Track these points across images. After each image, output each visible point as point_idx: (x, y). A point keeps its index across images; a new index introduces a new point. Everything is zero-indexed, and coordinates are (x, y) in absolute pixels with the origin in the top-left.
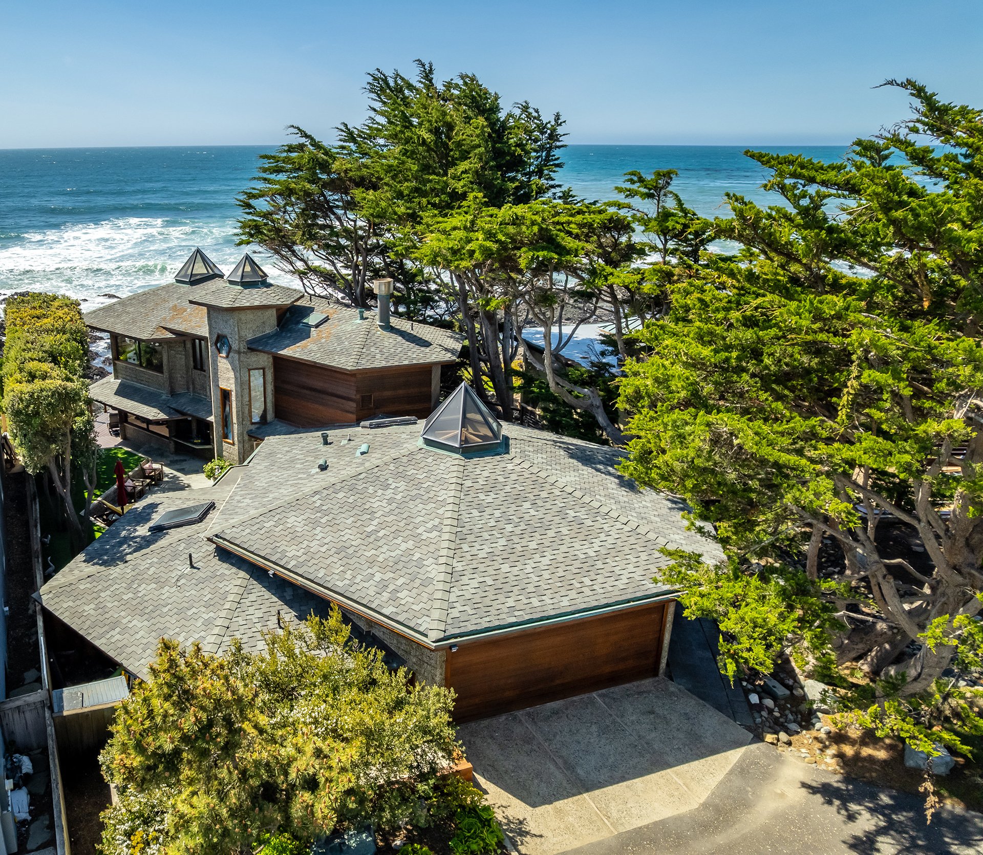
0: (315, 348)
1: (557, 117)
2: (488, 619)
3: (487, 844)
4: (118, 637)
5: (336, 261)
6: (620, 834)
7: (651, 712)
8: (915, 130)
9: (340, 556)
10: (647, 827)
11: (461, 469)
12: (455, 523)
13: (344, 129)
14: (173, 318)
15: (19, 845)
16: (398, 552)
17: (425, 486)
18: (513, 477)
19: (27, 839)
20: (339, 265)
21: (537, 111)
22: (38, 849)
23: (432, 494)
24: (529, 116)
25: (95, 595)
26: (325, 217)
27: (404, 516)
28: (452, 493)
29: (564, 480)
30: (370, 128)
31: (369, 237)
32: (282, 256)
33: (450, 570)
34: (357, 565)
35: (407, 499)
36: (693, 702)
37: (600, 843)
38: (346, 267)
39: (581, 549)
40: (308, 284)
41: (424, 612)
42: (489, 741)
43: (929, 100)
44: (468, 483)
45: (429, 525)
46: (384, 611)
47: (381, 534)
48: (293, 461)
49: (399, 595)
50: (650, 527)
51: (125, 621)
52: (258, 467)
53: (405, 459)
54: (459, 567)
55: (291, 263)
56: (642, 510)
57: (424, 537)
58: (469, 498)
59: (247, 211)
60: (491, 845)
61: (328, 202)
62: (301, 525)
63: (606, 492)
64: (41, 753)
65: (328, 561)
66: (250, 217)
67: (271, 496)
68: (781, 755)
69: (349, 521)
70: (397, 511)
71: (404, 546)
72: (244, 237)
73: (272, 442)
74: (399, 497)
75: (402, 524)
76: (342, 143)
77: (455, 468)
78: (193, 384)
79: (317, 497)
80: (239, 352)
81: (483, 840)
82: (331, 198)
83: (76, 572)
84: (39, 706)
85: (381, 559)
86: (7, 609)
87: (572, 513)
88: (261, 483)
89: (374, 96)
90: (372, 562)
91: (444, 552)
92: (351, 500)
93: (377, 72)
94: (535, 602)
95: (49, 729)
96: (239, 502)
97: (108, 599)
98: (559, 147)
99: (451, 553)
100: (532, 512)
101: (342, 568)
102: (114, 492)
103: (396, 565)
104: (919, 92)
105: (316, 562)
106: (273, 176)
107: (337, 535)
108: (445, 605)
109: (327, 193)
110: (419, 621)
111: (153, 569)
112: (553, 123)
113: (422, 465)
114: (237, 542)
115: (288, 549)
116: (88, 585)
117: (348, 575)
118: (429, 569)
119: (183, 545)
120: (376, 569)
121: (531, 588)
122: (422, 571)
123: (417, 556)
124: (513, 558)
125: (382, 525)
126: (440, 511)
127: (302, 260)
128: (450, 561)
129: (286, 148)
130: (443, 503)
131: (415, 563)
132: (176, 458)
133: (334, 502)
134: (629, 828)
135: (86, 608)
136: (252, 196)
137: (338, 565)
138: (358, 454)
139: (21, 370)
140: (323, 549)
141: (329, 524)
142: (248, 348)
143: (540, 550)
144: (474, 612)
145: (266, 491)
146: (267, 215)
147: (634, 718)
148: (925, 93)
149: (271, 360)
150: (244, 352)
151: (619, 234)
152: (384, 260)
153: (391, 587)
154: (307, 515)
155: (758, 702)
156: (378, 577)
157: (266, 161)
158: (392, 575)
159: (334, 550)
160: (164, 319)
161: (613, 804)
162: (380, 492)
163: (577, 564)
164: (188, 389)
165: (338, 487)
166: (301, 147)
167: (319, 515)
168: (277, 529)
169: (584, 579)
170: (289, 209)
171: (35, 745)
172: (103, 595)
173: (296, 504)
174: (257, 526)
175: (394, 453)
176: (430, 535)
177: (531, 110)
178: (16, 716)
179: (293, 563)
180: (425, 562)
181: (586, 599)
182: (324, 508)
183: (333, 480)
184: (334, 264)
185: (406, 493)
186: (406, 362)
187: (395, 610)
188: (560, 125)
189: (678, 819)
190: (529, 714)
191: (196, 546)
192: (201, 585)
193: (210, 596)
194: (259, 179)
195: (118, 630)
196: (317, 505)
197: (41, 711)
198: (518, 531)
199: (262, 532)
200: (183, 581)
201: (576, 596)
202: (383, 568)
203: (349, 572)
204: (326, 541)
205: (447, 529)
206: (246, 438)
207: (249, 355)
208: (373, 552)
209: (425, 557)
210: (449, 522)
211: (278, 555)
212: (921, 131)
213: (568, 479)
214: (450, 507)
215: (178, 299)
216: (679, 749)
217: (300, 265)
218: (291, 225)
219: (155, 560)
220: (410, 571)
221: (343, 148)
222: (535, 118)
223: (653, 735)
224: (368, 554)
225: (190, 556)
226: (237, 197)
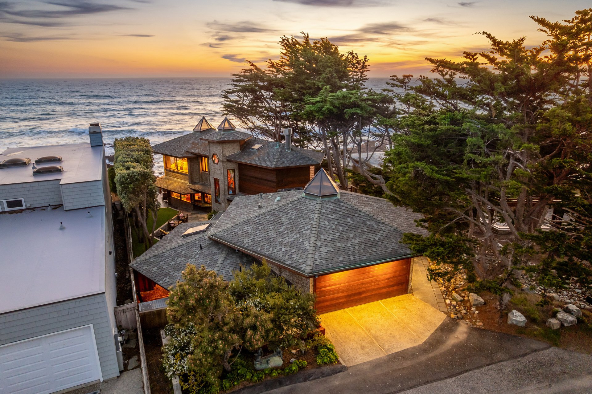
0: (257, 159)
1: (366, 57)
2: (331, 265)
3: (331, 359)
4: (168, 280)
5: (267, 123)
6: (388, 355)
7: (405, 308)
8: (492, 52)
9: (267, 242)
10: (400, 352)
11: (321, 205)
12: (317, 227)
13: (270, 62)
14: (192, 147)
15: (124, 368)
16: (292, 239)
17: (305, 212)
18: (344, 208)
19: (128, 365)
20: (269, 125)
21: (357, 55)
22: (133, 369)
23: (308, 215)
24: (353, 57)
25: (157, 264)
26: (262, 102)
27: (295, 225)
28: (317, 215)
29: (366, 210)
30: (282, 62)
31: (282, 112)
32: (243, 121)
33: (315, 245)
34: (275, 245)
35: (297, 218)
36: (422, 304)
37: (380, 358)
38: (272, 126)
39: (372, 237)
40: (255, 134)
41: (303, 262)
42: (333, 320)
43: (493, 39)
44: (324, 211)
45: (306, 228)
46: (286, 263)
47: (285, 232)
48: (247, 205)
49: (293, 256)
50: (403, 228)
51: (171, 274)
52: (231, 209)
53: (296, 202)
54: (319, 244)
55: (247, 124)
56: (399, 222)
57: (304, 233)
58: (324, 217)
59: (227, 100)
60: (333, 359)
61: (263, 96)
62: (250, 230)
63: (384, 215)
64: (134, 332)
65: (262, 244)
66: (228, 103)
67: (237, 219)
68: (458, 323)
69: (271, 228)
70: (292, 223)
71: (295, 237)
72: (225, 112)
73: (237, 199)
74: (293, 217)
75: (294, 228)
76: (269, 69)
77: (318, 205)
78: (202, 178)
79: (257, 218)
80: (223, 162)
81: (329, 357)
82: (265, 94)
83: (149, 255)
84: (133, 309)
85: (285, 242)
86: (116, 274)
87: (368, 223)
88: (233, 214)
89: (283, 47)
90: (281, 244)
91: (313, 238)
92: (272, 219)
93: (284, 37)
94: (352, 258)
95: (137, 318)
96: (222, 222)
97: (164, 265)
98: (366, 71)
99: (315, 239)
100: (351, 222)
101: (268, 247)
102: (165, 226)
103: (291, 245)
104: (489, 36)
105: (256, 244)
106: (238, 84)
107: (266, 233)
108: (312, 260)
109: (263, 92)
110: (301, 266)
111: (184, 252)
112: (364, 60)
113: (304, 203)
114: (222, 238)
115: (244, 240)
116: (154, 260)
117: (271, 249)
118: (306, 245)
119: (197, 241)
120: (283, 246)
121: (350, 253)
122: (303, 246)
123: (301, 240)
124: (343, 240)
125: (286, 229)
126: (311, 222)
127: (252, 123)
128: (315, 242)
129: (244, 71)
130: (313, 219)
131: (299, 243)
132: (194, 212)
133: (265, 220)
134: (392, 352)
135: (154, 269)
136: (228, 93)
137: (266, 245)
138: (276, 201)
139: (123, 166)
140: (260, 239)
141: (262, 229)
142: (227, 160)
143: (354, 237)
144: (325, 262)
145: (234, 218)
146: (236, 102)
147: (396, 310)
148: (491, 36)
149: (237, 165)
150: (225, 162)
151: (389, 105)
152: (289, 123)
153: (289, 253)
154: (253, 226)
155: (449, 303)
156: (284, 249)
157: (235, 76)
158: (290, 249)
159: (264, 240)
160: (188, 148)
161: (386, 343)
162: (285, 215)
163: (370, 243)
164: (200, 180)
165: (267, 214)
166: (251, 70)
167: (258, 226)
168: (239, 232)
169: (373, 249)
170: (245, 98)
171: (131, 328)
172: (161, 263)
173: (248, 222)
174: (231, 231)
175: (292, 200)
176: (306, 232)
177: (354, 54)
178: (122, 314)
179: (246, 245)
180: (304, 243)
181: (374, 257)
182: (260, 223)
183: (264, 211)
184: (266, 125)
185: (297, 215)
186: (298, 165)
187: (291, 262)
188: (367, 61)
189: (414, 348)
190: (351, 310)
191: (203, 242)
192: (205, 258)
193: (209, 262)
194: (231, 84)
195: (168, 277)
196: (257, 222)
197: (133, 311)
198: (345, 230)
199: (233, 233)
200: (197, 256)
201: (369, 256)
202: (286, 246)
203: (271, 248)
204: (261, 236)
205: (314, 229)
206: (226, 201)
207: (227, 163)
208: (282, 240)
209: (304, 241)
210: (315, 226)
211: (240, 243)
212: (494, 53)
213: (367, 209)
214: (316, 220)
215: (195, 139)
216: (415, 322)
217: (251, 125)
218: (246, 106)
219: (185, 248)
220: (297, 247)
221: (269, 71)
222: (356, 57)
223: (405, 316)
224: (280, 240)
225: (201, 245)
226: (222, 93)
